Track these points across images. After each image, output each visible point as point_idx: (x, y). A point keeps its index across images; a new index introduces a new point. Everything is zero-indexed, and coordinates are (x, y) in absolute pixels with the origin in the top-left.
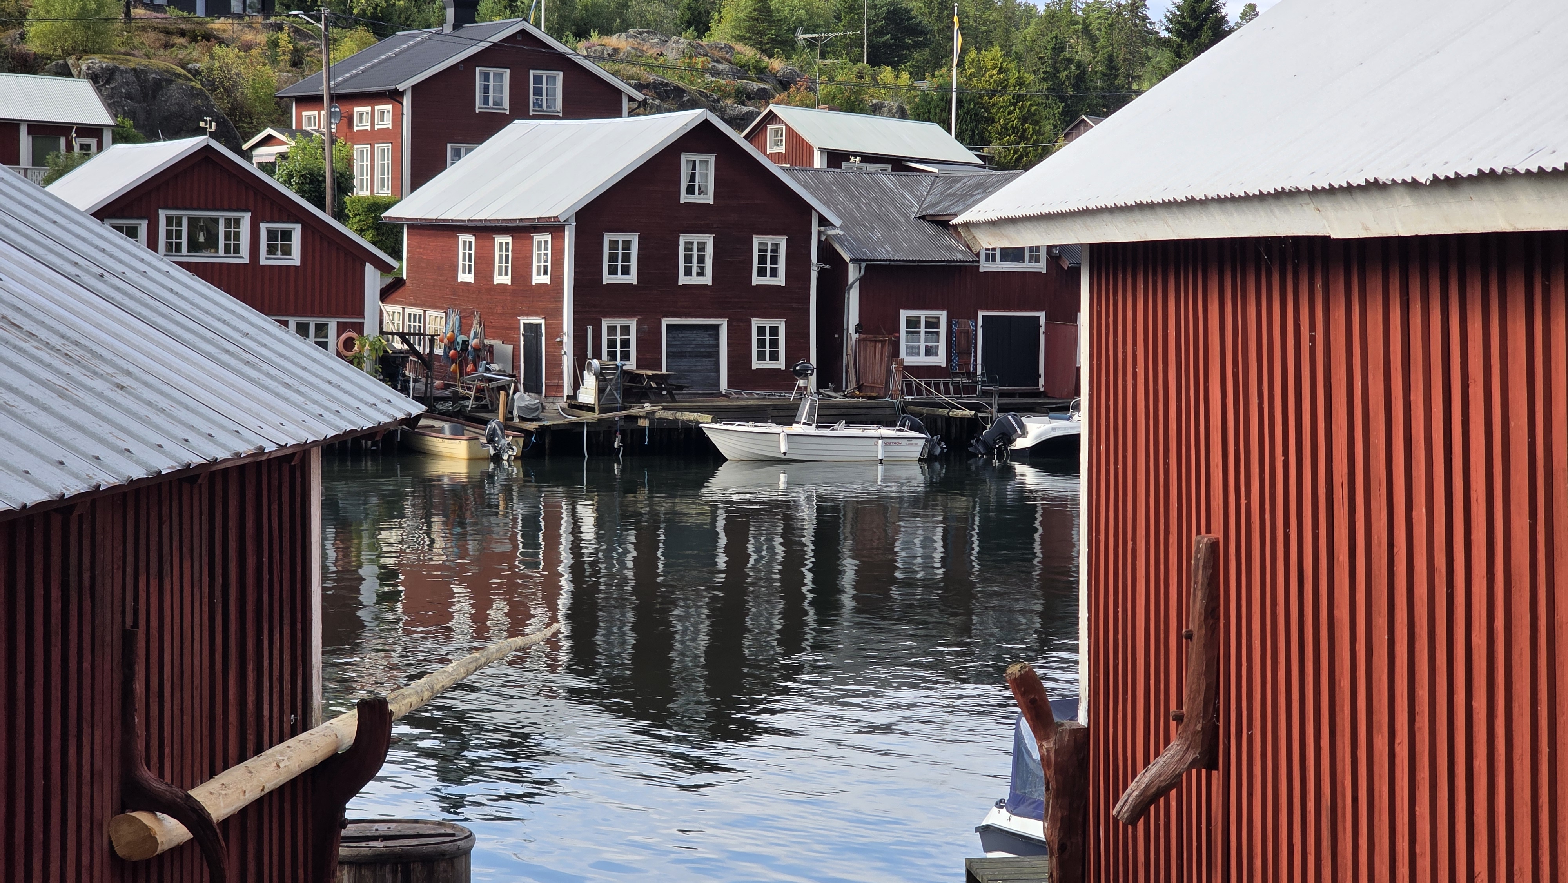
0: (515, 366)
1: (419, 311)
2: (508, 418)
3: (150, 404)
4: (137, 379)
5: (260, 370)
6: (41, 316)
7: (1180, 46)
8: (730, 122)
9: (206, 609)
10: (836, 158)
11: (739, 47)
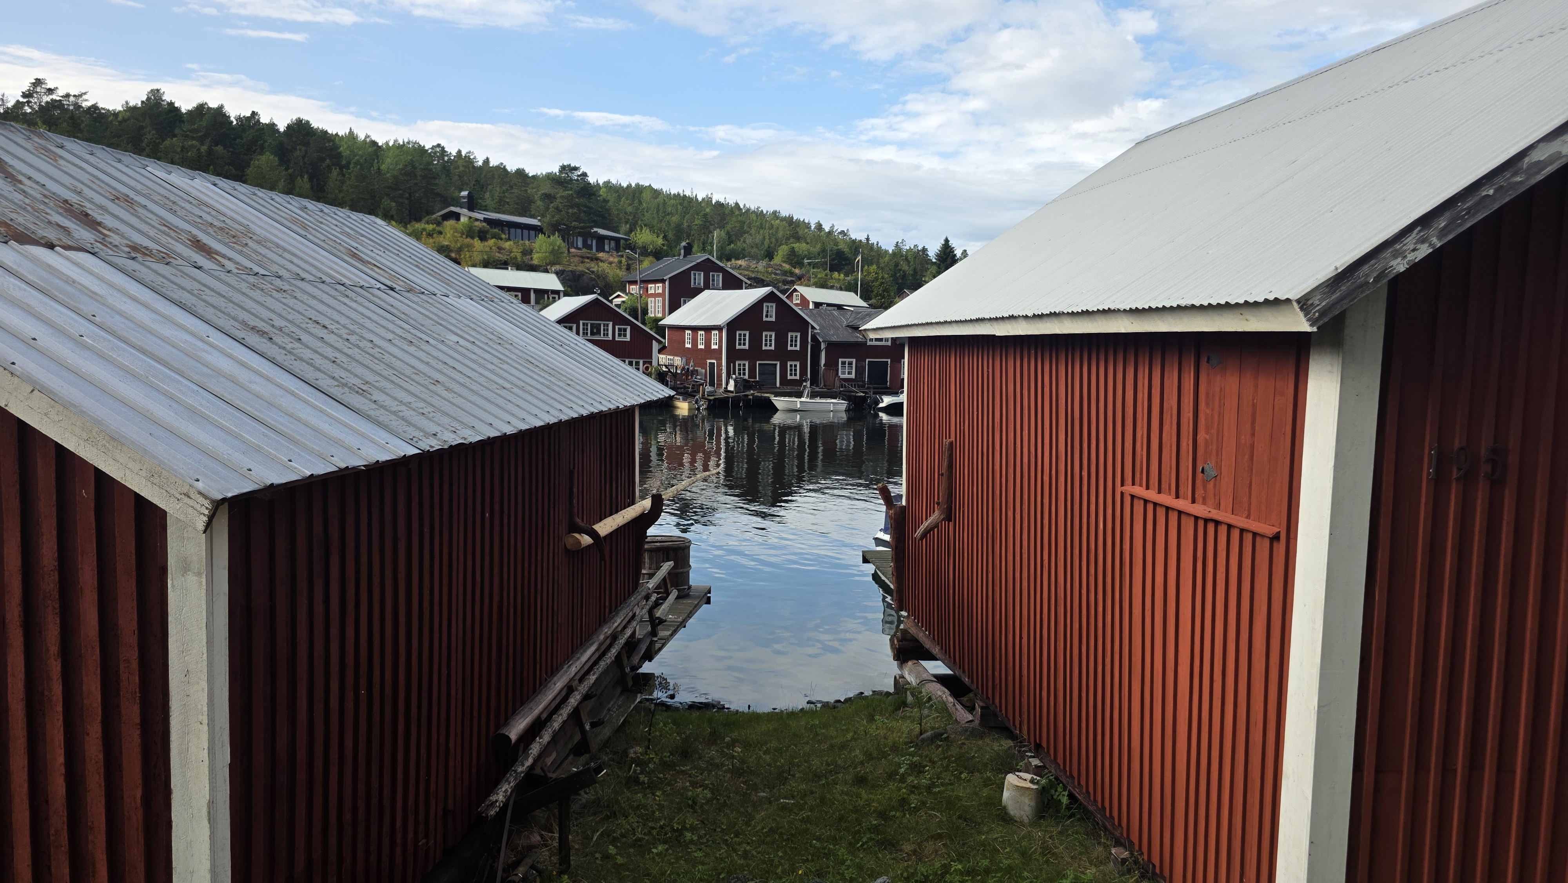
0: (706, 377)
1: (672, 357)
2: (703, 395)
3: (579, 391)
4: (574, 382)
5: (617, 379)
6: (541, 360)
7: (940, 265)
8: (781, 292)
9: (598, 462)
10: (817, 305)
11: (784, 265)
